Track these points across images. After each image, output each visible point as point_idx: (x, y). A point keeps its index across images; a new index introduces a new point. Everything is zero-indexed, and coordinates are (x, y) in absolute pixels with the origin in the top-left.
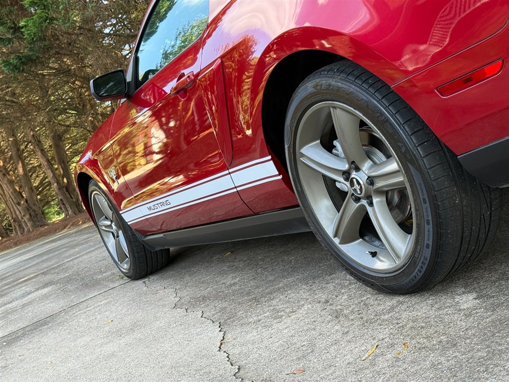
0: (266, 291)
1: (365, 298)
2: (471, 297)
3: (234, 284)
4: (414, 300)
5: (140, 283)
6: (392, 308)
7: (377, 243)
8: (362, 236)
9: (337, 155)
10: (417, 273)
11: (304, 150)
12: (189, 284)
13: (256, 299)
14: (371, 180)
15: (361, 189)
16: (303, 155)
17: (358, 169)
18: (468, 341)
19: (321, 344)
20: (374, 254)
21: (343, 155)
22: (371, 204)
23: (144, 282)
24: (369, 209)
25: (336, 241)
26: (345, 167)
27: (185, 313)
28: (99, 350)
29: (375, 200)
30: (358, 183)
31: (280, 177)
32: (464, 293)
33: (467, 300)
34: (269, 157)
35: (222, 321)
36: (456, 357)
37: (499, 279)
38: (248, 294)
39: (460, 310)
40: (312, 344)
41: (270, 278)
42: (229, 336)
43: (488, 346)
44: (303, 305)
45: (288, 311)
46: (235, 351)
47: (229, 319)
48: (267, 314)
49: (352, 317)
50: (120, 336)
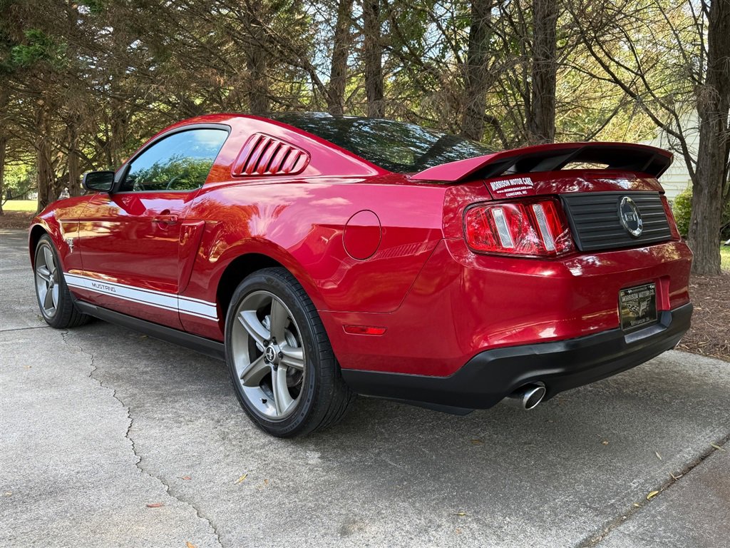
0: (173, 391)
2: (318, 455)
3: (146, 373)
4: (281, 443)
5: (57, 333)
6: (263, 446)
7: (269, 393)
8: (261, 385)
9: (264, 326)
10: (289, 428)
11: (242, 313)
12: (105, 356)
13: (163, 397)
14: (281, 355)
15: (273, 357)
16: (240, 316)
17: (275, 343)
18: (306, 492)
19: (207, 459)
20: (264, 401)
22: (276, 369)
23: (62, 334)
24: (273, 372)
25: (242, 382)
26: (268, 337)
27: (99, 387)
28: (18, 395)
29: (280, 369)
30: (273, 353)
31: (217, 320)
32: (314, 450)
33: (314, 457)
34: (215, 305)
35: (132, 407)
36: (295, 502)
37: (338, 447)
38: (157, 388)
39: (307, 464)
40: (200, 456)
41: (178, 379)
42: (136, 425)
43: (317, 500)
44: (200, 418)
45: (187, 418)
46: (139, 442)
47: (138, 407)
48: (170, 415)
49: (234, 443)
50: (39, 387)
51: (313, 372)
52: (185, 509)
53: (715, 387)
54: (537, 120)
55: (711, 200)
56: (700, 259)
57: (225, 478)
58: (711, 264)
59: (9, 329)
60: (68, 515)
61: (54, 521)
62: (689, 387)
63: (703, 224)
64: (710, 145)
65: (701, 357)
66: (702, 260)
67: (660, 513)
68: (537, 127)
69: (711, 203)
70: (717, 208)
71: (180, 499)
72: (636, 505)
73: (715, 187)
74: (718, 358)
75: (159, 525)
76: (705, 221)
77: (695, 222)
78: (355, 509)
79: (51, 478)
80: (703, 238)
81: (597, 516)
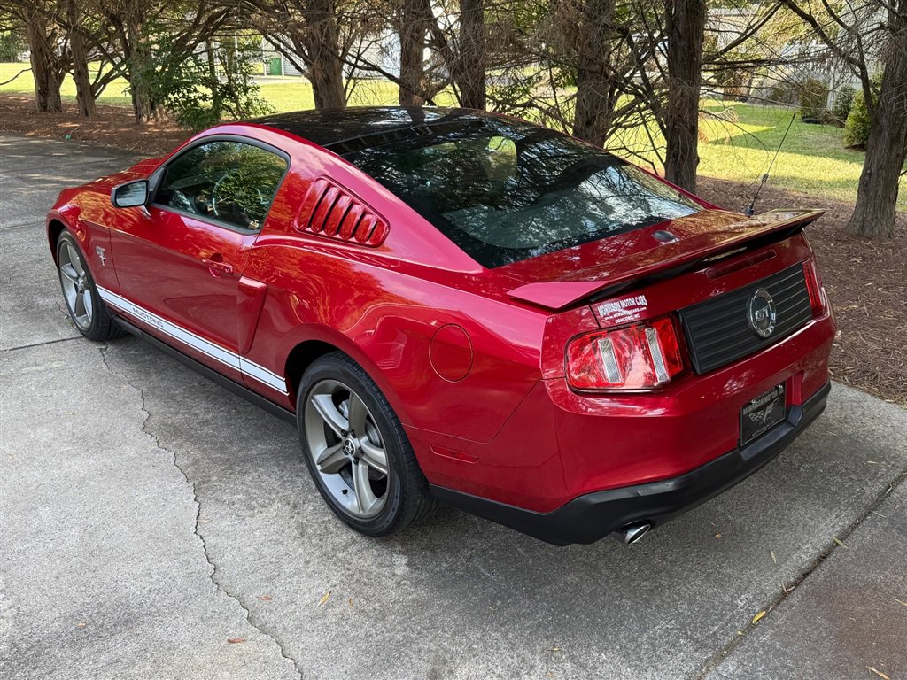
0: (240, 454)
1: (326, 519)
2: (405, 560)
3: (206, 422)
4: (363, 542)
5: (94, 348)
6: (347, 546)
7: (349, 480)
8: (339, 472)
12: (157, 392)
13: (230, 464)
14: (362, 452)
15: (352, 451)
16: (313, 399)
17: (355, 436)
18: (393, 617)
19: (287, 569)
20: (345, 492)
21: (347, 416)
22: (357, 463)
23: (101, 350)
24: (353, 465)
25: (319, 467)
26: (345, 427)
27: (156, 447)
29: (360, 466)
30: (352, 447)
31: (287, 395)
32: (400, 552)
33: (400, 564)
34: (284, 379)
35: (197, 482)
36: (382, 632)
37: (426, 548)
38: (222, 449)
39: (394, 575)
40: (278, 565)
41: (244, 434)
42: (204, 513)
43: (405, 630)
44: (274, 501)
45: (260, 501)
46: (211, 541)
47: (203, 482)
48: (240, 496)
49: (314, 542)
50: (88, 450)
51: (398, 483)
52: (268, 645)
53: (854, 441)
54: (680, 27)
55: (891, 145)
56: (869, 219)
57: (307, 596)
58: (882, 225)
59: (37, 342)
60: (149, 655)
61: (134, 664)
62: (825, 441)
63: (878, 176)
64: (898, 73)
65: (845, 387)
66: (872, 219)
67: (763, 645)
68: (680, 37)
69: (891, 149)
70: (898, 155)
71: (263, 630)
72: (740, 633)
73: (898, 129)
74: (864, 390)
75: (243, 669)
76: (881, 171)
77: (869, 171)
78: (446, 643)
79: (123, 601)
80: (876, 192)
81: (696, 651)
